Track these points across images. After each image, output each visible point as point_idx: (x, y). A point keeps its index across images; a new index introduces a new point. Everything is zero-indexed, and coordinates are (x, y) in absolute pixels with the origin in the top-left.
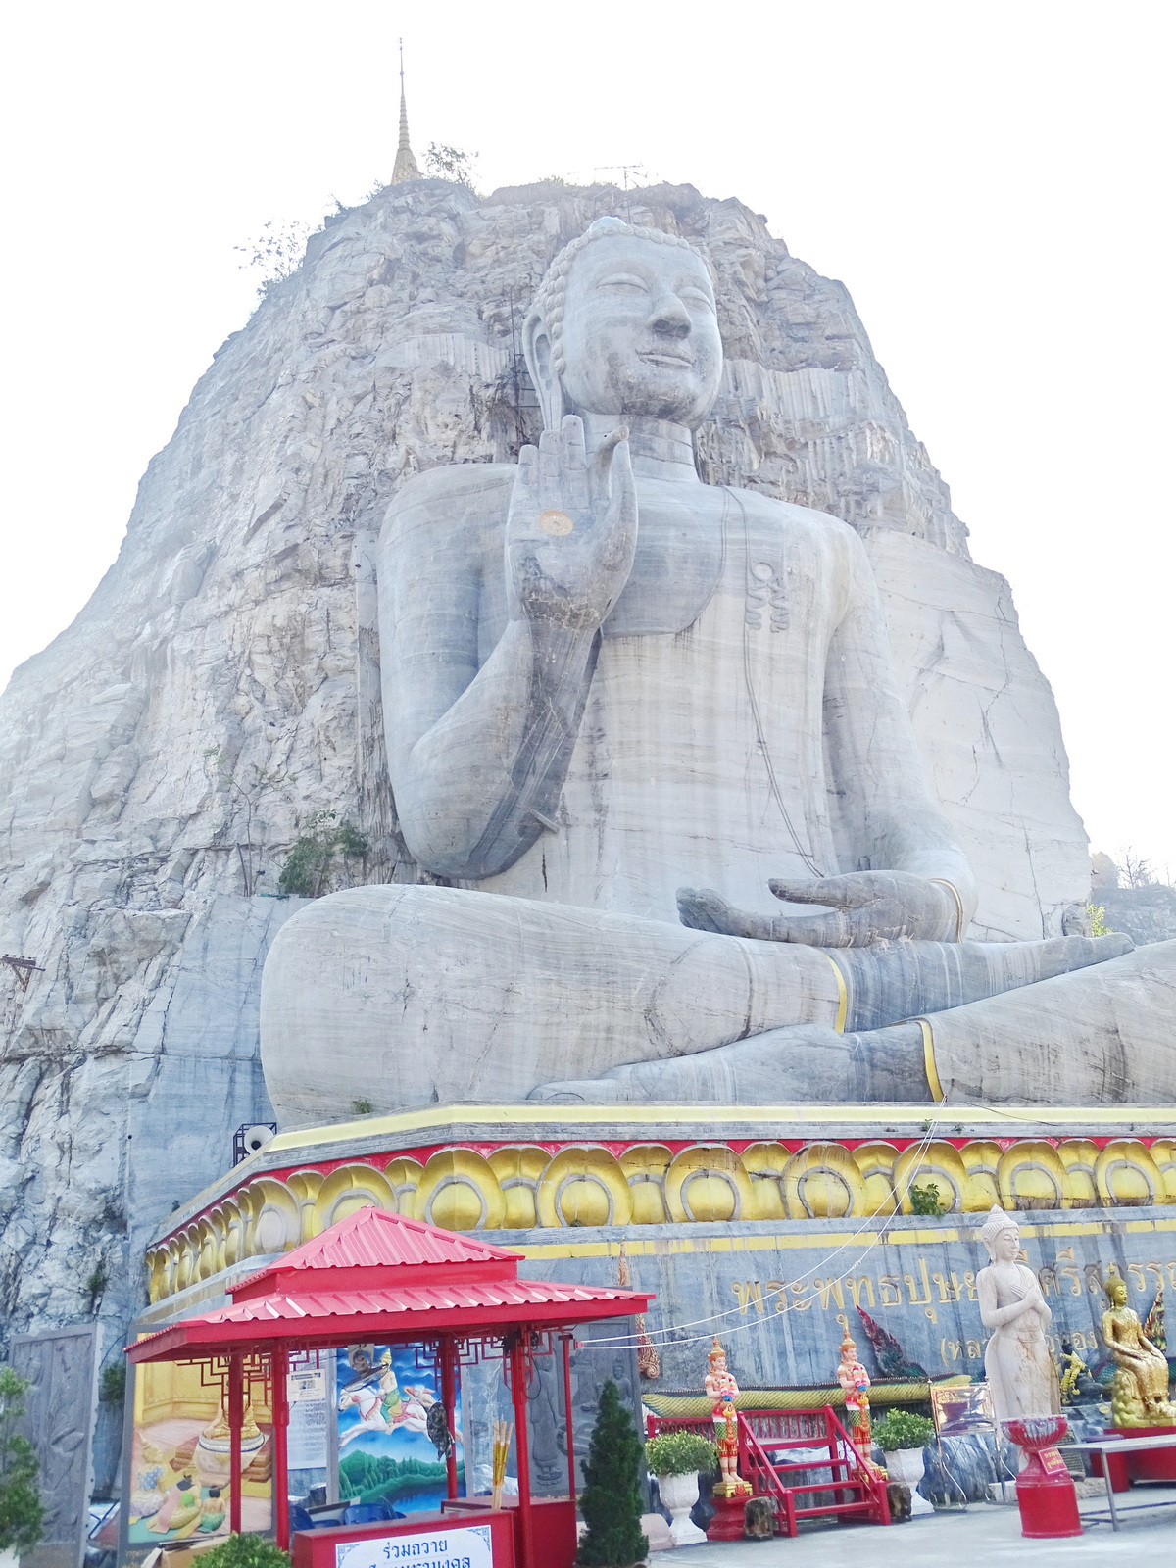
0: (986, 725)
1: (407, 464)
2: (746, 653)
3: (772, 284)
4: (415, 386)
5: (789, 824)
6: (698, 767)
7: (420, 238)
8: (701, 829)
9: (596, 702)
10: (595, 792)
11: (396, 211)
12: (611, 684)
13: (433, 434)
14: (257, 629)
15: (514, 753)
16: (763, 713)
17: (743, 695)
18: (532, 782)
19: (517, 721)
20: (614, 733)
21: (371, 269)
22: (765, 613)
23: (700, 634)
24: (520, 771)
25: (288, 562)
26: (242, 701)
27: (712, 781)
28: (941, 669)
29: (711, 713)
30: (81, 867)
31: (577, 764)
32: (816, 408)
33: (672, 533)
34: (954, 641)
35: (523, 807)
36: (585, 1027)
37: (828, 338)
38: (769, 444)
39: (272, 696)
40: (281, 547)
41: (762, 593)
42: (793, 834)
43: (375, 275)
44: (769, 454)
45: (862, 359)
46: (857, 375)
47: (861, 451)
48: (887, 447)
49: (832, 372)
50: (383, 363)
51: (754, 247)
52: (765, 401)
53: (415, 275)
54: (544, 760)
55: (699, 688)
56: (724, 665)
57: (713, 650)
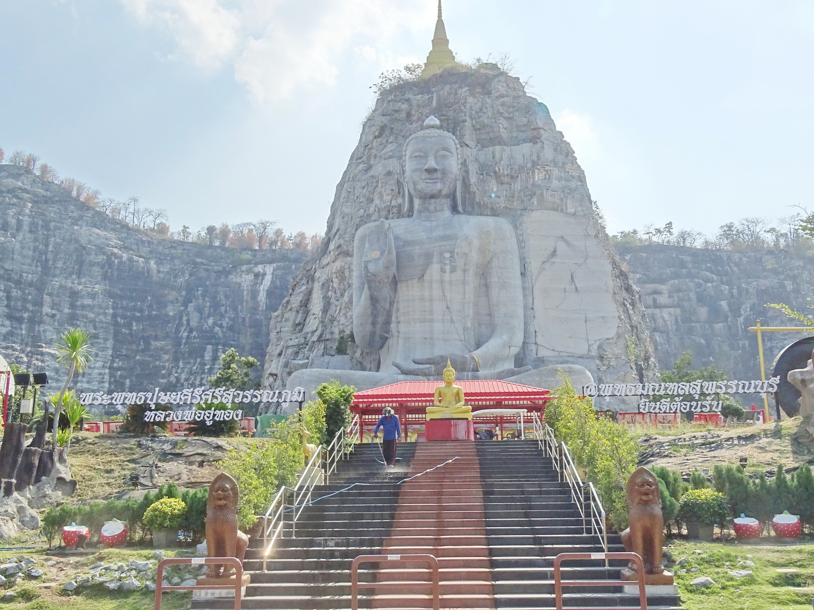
0: (572, 278)
1: (375, 211)
2: (442, 281)
3: (515, 109)
4: (379, 182)
5: (457, 331)
6: (427, 317)
7: (397, 111)
8: (428, 336)
9: (397, 301)
11: (389, 102)
12: (400, 295)
13: (385, 197)
14: (333, 271)
16: (448, 298)
17: (441, 294)
18: (379, 327)
20: (401, 310)
21: (375, 132)
22: (448, 268)
23: (426, 277)
25: (339, 249)
26: (330, 293)
27: (431, 321)
28: (553, 260)
30: (288, 347)
31: (394, 319)
32: (524, 160)
34: (562, 247)
35: (378, 333)
37: (532, 129)
38: (501, 180)
39: (338, 291)
40: (337, 245)
41: (447, 262)
42: (458, 335)
43: (377, 134)
44: (502, 184)
45: (545, 135)
46: (539, 145)
47: (534, 178)
48: (547, 173)
49: (531, 144)
50: (371, 173)
51: (507, 96)
52: (502, 163)
53: (392, 129)
54: (381, 319)
55: (426, 294)
56: (435, 286)
57: (431, 282)
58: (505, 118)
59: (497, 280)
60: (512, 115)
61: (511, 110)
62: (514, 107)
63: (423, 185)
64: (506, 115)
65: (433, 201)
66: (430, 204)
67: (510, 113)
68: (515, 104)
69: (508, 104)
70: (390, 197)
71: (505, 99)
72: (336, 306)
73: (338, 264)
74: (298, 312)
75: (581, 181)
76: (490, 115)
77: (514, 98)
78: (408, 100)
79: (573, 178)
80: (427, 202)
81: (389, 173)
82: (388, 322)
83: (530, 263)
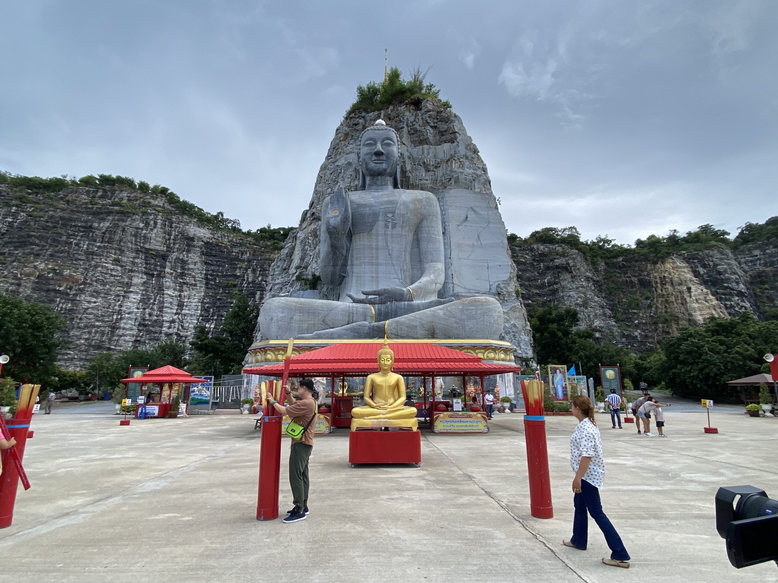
0: (479, 237)
2: (385, 234)
3: (439, 120)
4: (342, 169)
5: (396, 272)
6: (374, 261)
7: (356, 125)
8: (374, 275)
10: (352, 268)
11: (351, 118)
12: (354, 245)
13: (346, 180)
16: (390, 247)
17: (385, 244)
18: (338, 268)
19: (331, 256)
20: (355, 256)
21: (340, 137)
22: (390, 225)
23: (374, 231)
24: (334, 266)
25: (314, 216)
26: (306, 247)
27: (377, 264)
28: (465, 224)
29: (377, 249)
31: (349, 263)
32: (444, 155)
33: (368, 209)
34: (471, 215)
36: (309, 324)
37: (450, 134)
38: (428, 169)
39: (312, 246)
40: (312, 213)
41: (389, 220)
42: (397, 275)
43: (342, 139)
44: (429, 171)
45: (459, 138)
46: (455, 144)
47: (452, 166)
48: (461, 163)
49: (450, 144)
50: (337, 164)
51: (433, 111)
52: (429, 156)
53: (352, 136)
54: (340, 263)
55: (374, 244)
56: (380, 238)
57: (377, 235)
58: (431, 127)
59: (426, 235)
60: (436, 125)
61: (435, 121)
62: (437, 119)
63: (372, 165)
64: (432, 124)
65: (380, 177)
66: (378, 180)
67: (434, 123)
68: (438, 117)
69: (434, 117)
70: (350, 180)
71: (431, 113)
72: (311, 256)
73: (313, 226)
74: (285, 261)
75: (484, 171)
76: (421, 124)
77: (438, 112)
78: (363, 117)
79: (479, 168)
80: (375, 179)
81: (350, 164)
82: (345, 265)
83: (449, 225)
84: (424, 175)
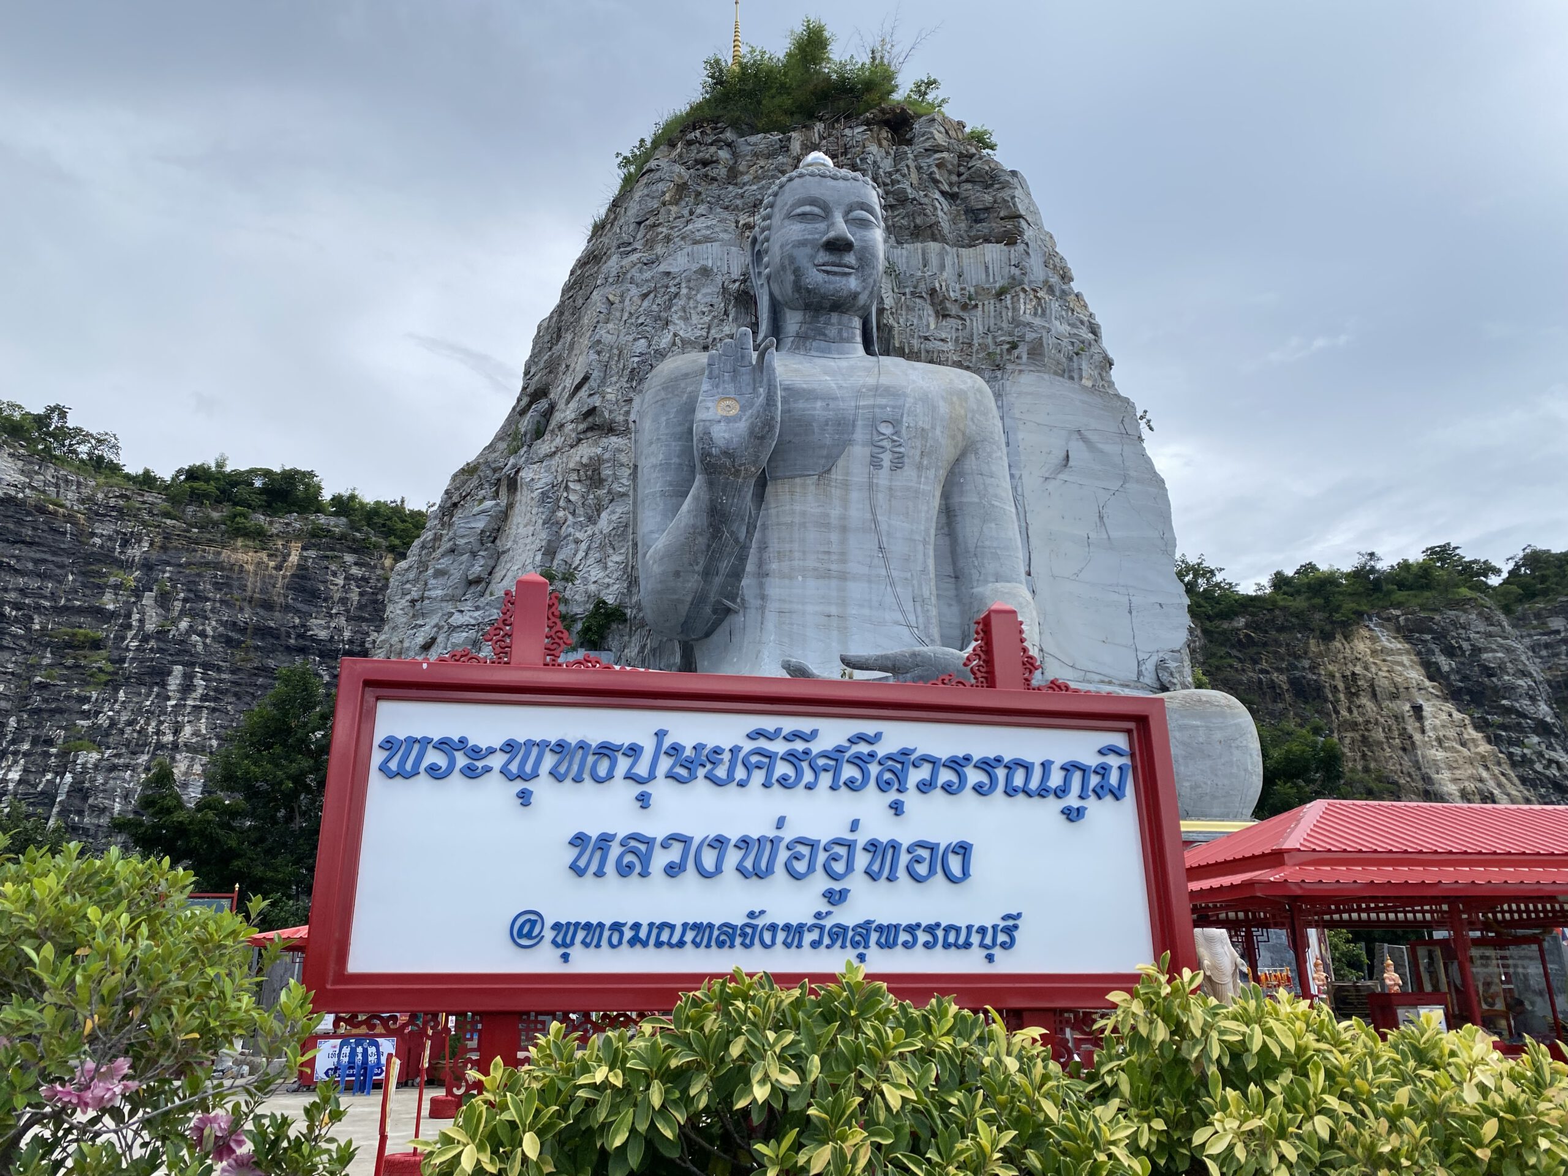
0: (1101, 518)
1: (674, 344)
2: (871, 487)
3: (963, 177)
4: (683, 285)
5: (900, 605)
6: (834, 567)
8: (833, 610)
9: (763, 525)
10: (761, 586)
11: (690, 143)
12: (773, 511)
13: (695, 319)
14: (571, 465)
15: (702, 562)
16: (884, 527)
17: (868, 516)
20: (774, 546)
21: (664, 193)
22: (886, 458)
23: (837, 475)
24: (707, 574)
25: (590, 419)
26: (561, 514)
27: (843, 577)
28: (1062, 476)
29: (844, 529)
30: (453, 629)
31: (750, 567)
32: (988, 275)
33: (819, 404)
34: (1079, 453)
35: (713, 597)
37: (1002, 219)
38: (945, 309)
39: (580, 511)
40: (585, 409)
41: (885, 443)
42: (903, 612)
43: (667, 197)
44: (945, 316)
45: (1029, 234)
46: (1021, 247)
47: (1015, 309)
48: (1039, 304)
49: (1001, 246)
50: (663, 267)
51: (948, 150)
52: (945, 274)
53: (699, 194)
54: (724, 566)
55: (835, 512)
56: (855, 495)
57: (846, 485)
58: (943, 193)
59: (976, 500)
60: (956, 189)
61: (954, 178)
62: (959, 175)
63: (814, 277)
64: (946, 188)
65: (835, 317)
66: (825, 324)
67: (951, 184)
68: (962, 169)
69: (950, 167)
70: (707, 319)
71: (945, 155)
72: (577, 542)
73: (586, 451)
74: (474, 554)
75: (1094, 333)
76: (915, 182)
77: (961, 156)
78: (729, 145)
79: (1082, 322)
80: (822, 319)
81: (705, 272)
82: (737, 574)
83: (1020, 477)
84: (932, 326)
